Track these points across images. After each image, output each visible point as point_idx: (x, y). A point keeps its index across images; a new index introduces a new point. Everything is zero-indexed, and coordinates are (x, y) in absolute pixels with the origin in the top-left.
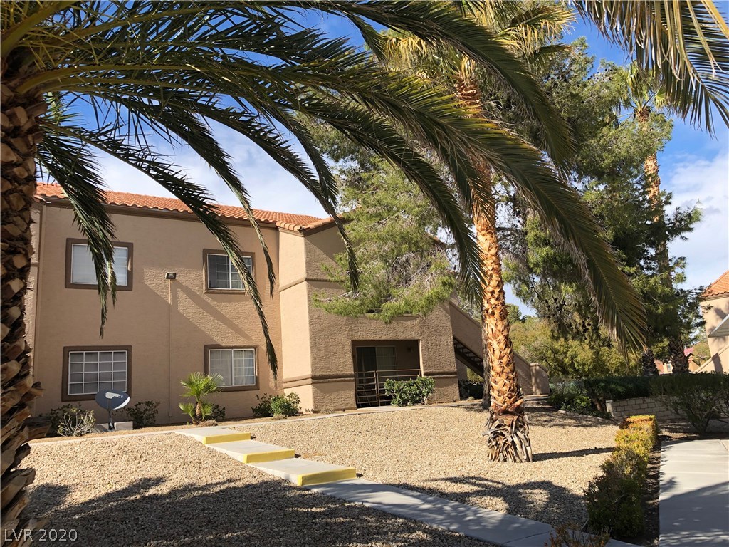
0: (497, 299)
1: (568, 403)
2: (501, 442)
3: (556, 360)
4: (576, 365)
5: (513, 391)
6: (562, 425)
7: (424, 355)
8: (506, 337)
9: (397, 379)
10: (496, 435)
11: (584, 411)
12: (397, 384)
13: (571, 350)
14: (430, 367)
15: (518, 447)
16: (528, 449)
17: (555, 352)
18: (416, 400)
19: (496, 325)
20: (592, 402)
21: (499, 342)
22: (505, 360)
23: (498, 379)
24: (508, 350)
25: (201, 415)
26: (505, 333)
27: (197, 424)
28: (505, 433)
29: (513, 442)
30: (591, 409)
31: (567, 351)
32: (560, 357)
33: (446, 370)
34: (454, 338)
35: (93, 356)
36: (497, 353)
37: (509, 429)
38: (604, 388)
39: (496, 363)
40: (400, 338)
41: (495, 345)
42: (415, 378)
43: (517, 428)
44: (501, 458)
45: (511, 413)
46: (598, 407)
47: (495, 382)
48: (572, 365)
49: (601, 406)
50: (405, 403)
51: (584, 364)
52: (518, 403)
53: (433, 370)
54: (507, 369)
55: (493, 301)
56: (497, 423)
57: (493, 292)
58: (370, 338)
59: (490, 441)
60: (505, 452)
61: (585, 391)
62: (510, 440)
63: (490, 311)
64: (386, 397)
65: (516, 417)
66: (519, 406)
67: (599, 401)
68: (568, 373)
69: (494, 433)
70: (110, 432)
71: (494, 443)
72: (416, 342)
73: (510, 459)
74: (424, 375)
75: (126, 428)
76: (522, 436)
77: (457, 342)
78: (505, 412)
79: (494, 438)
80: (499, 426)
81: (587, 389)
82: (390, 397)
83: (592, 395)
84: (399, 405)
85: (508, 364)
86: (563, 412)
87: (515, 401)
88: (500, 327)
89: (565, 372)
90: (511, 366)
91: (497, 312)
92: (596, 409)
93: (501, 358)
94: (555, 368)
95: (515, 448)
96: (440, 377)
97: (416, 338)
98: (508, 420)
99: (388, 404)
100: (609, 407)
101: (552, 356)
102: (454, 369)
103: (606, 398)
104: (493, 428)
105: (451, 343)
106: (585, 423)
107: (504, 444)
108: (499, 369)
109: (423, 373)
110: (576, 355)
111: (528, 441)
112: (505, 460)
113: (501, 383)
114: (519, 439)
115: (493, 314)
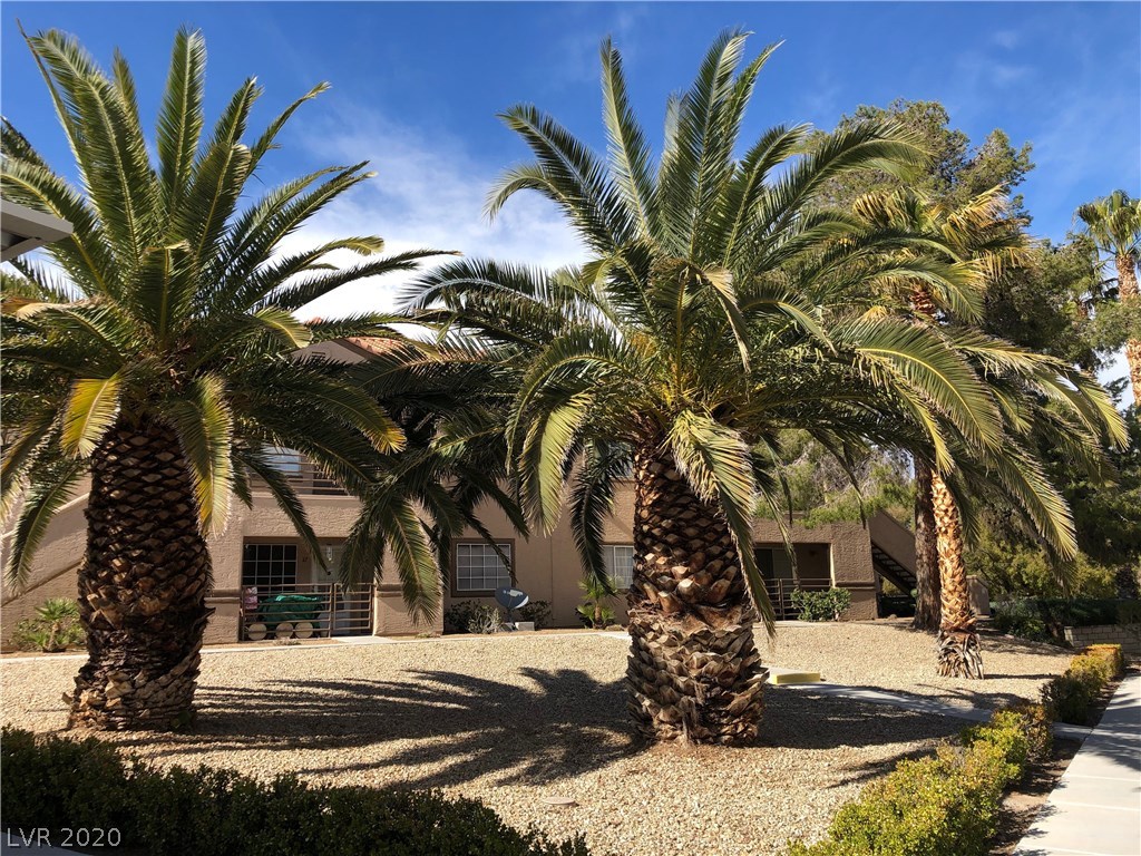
0: (951, 518)
1: (1017, 627)
2: (952, 659)
3: (996, 570)
4: (1024, 577)
5: (965, 609)
6: (1012, 652)
7: (835, 562)
8: (959, 556)
9: (808, 590)
10: (947, 652)
11: (1035, 637)
12: (807, 595)
13: (1017, 557)
14: (843, 576)
15: (970, 664)
16: (980, 666)
17: (995, 559)
18: (828, 615)
19: (949, 544)
20: (1047, 627)
21: (952, 561)
22: (957, 579)
23: (950, 597)
24: (961, 569)
25: (600, 619)
26: (958, 552)
27: (597, 628)
28: (957, 650)
29: (965, 659)
30: (1047, 634)
31: (1012, 558)
32: (1001, 565)
33: (861, 581)
34: (872, 543)
35: (479, 549)
36: (950, 571)
37: (961, 646)
38: (1063, 611)
39: (948, 581)
40: (808, 541)
41: (947, 563)
42: (827, 589)
43: (969, 646)
44: (953, 674)
45: (962, 631)
46: (1055, 633)
47: (947, 600)
48: (1018, 577)
49: (1058, 632)
50: (815, 618)
51: (1036, 578)
52: (970, 621)
53: (846, 581)
54: (960, 588)
55: (946, 520)
56: (949, 640)
57: (946, 511)
58: (772, 540)
59: (940, 657)
60: (956, 668)
61: (1038, 614)
62: (962, 656)
63: (943, 529)
64: (792, 610)
65: (968, 636)
66: (970, 625)
67: (1058, 627)
68: (1013, 589)
69: (946, 649)
70: (514, 633)
71: (945, 659)
72: (826, 546)
73: (962, 675)
74: (837, 585)
75: (529, 628)
76: (974, 654)
77: (874, 546)
78: (957, 630)
79: (945, 655)
80: (950, 643)
81: (1041, 612)
82: (798, 611)
83: (1047, 618)
84: (809, 619)
85: (960, 583)
86: (1011, 637)
87: (967, 619)
88: (953, 546)
89: (1009, 588)
90: (963, 585)
91: (950, 531)
92: (1052, 636)
93: (954, 576)
94: (995, 581)
95: (967, 666)
96: (856, 590)
97: (827, 541)
98: (960, 637)
99: (794, 618)
100: (1069, 634)
101: (991, 564)
102: (871, 580)
103: (1066, 624)
104: (944, 645)
105: (868, 547)
106: (1038, 650)
107: (956, 660)
108: (951, 588)
109: (834, 583)
110: (1024, 565)
111: (980, 659)
112: (956, 676)
113: (953, 601)
114: (971, 655)
115: (946, 532)
